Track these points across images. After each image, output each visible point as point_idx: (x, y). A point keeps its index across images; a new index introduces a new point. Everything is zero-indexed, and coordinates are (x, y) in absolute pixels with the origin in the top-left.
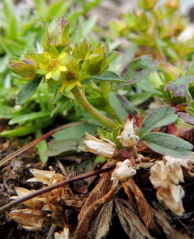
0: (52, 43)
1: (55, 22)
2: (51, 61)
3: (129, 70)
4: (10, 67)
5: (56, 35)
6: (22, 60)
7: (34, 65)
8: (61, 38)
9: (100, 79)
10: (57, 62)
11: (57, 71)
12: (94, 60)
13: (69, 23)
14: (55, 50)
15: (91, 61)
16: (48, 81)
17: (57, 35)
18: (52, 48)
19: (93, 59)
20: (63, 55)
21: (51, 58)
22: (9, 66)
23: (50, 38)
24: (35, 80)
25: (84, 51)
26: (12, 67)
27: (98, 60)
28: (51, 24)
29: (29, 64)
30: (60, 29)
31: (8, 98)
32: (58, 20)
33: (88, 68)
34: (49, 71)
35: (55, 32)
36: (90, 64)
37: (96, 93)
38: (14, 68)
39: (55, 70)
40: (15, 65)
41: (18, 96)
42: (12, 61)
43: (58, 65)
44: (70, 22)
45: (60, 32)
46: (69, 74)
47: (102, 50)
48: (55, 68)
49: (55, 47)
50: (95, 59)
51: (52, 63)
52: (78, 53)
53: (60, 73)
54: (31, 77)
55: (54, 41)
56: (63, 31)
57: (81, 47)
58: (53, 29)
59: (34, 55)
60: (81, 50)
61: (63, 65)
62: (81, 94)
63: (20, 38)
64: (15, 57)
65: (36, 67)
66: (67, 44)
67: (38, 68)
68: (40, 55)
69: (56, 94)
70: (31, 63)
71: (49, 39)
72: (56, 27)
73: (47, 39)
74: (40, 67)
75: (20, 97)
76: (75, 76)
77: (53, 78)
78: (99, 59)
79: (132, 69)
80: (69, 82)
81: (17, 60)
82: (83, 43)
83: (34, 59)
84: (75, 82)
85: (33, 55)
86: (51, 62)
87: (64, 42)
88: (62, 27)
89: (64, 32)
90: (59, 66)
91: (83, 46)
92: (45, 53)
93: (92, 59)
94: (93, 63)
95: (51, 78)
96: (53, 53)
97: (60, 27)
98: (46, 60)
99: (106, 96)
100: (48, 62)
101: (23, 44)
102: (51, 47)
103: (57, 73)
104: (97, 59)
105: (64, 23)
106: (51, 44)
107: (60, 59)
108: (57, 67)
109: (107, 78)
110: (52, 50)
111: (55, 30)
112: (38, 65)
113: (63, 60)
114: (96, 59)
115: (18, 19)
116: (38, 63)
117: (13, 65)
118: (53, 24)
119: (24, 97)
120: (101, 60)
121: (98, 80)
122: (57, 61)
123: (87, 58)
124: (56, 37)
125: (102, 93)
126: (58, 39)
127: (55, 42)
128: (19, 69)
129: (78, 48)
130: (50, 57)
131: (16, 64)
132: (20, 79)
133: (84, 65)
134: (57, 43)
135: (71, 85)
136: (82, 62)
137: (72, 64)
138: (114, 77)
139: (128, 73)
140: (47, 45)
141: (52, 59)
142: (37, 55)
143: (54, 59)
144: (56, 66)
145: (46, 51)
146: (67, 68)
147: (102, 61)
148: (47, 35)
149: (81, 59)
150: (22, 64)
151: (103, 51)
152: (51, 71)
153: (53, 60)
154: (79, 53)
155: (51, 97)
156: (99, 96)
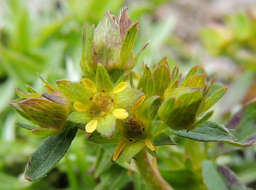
0: (101, 62)
1: (108, 23)
2: (97, 97)
3: (243, 121)
4: (16, 105)
5: (108, 47)
6: (42, 93)
7: (65, 105)
8: (119, 53)
9: (191, 137)
10: (110, 101)
11: (108, 117)
12: (183, 101)
13: (135, 25)
14: (106, 76)
15: (178, 101)
16: (90, 136)
17: (110, 47)
18: (100, 72)
19: (182, 97)
20: (121, 86)
21: (98, 91)
22: (14, 104)
23: (97, 52)
24: (63, 134)
25: (161, 81)
26: (21, 107)
27: (192, 101)
28: (101, 25)
29: (54, 101)
30: (117, 35)
31: (9, 160)
32: (114, 18)
33: (171, 116)
34: (91, 116)
35: (107, 42)
36: (175, 107)
37: (176, 160)
38: (24, 109)
39: (105, 115)
40: (26, 103)
41: (29, 164)
42: (21, 95)
43: (111, 106)
44: (138, 23)
45: (118, 42)
46: (131, 124)
47: (200, 81)
48: (104, 111)
49: (106, 71)
50: (185, 98)
51: (100, 103)
52: (150, 83)
53: (114, 122)
54: (56, 128)
55: (105, 58)
56: (122, 40)
57: (156, 73)
58: (105, 34)
59: (65, 84)
60: (156, 79)
61: (120, 107)
62: (151, 163)
63: (35, 50)
64: (27, 85)
65: (67, 107)
66: (129, 65)
67: (72, 110)
68: (75, 85)
69: (100, 159)
70: (58, 101)
71: (95, 54)
72: (110, 31)
73: (91, 54)
74: (76, 108)
75: (34, 164)
76: (144, 129)
77: (99, 131)
78: (193, 98)
79: (249, 119)
80: (131, 140)
81: (30, 92)
82: (161, 64)
83: (64, 92)
84: (143, 140)
85: (61, 85)
86: (97, 99)
87: (124, 61)
88: (122, 31)
89: (125, 41)
90: (112, 108)
91: (160, 71)
92: (87, 82)
93: (180, 98)
94: (182, 105)
95: (96, 131)
96: (102, 81)
97: (117, 32)
98: (87, 94)
99: (195, 168)
100: (91, 99)
101: (39, 60)
102: (99, 69)
103: (107, 123)
104: (191, 98)
105: (126, 24)
106: (99, 64)
107: (116, 94)
108: (108, 110)
109: (204, 135)
110: (100, 76)
111: (106, 37)
112: (72, 104)
113: (121, 97)
114: (187, 99)
115: (33, 16)
116: (71, 100)
117: (22, 103)
118: (104, 26)
119: (42, 165)
120: (198, 99)
121: (188, 138)
122: (109, 97)
123: (168, 95)
124: (109, 51)
125: (188, 162)
126: (112, 55)
127: (107, 60)
128: (34, 111)
129: (150, 73)
130: (96, 90)
131: (29, 101)
132: (36, 131)
133: (162, 109)
134: (111, 63)
135: (135, 146)
136: (157, 103)
137: (137, 104)
138: (219, 134)
139: (240, 125)
140: (90, 65)
141: (98, 94)
142: (71, 84)
143: (103, 94)
144: (106, 108)
145: (88, 78)
146: (129, 114)
147: (200, 102)
148: (92, 47)
149: (156, 97)
150: (40, 101)
151: (201, 83)
152: (97, 117)
153: (101, 96)
154: (152, 83)
155: (91, 164)
156: (181, 166)
